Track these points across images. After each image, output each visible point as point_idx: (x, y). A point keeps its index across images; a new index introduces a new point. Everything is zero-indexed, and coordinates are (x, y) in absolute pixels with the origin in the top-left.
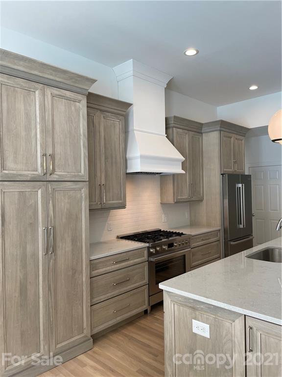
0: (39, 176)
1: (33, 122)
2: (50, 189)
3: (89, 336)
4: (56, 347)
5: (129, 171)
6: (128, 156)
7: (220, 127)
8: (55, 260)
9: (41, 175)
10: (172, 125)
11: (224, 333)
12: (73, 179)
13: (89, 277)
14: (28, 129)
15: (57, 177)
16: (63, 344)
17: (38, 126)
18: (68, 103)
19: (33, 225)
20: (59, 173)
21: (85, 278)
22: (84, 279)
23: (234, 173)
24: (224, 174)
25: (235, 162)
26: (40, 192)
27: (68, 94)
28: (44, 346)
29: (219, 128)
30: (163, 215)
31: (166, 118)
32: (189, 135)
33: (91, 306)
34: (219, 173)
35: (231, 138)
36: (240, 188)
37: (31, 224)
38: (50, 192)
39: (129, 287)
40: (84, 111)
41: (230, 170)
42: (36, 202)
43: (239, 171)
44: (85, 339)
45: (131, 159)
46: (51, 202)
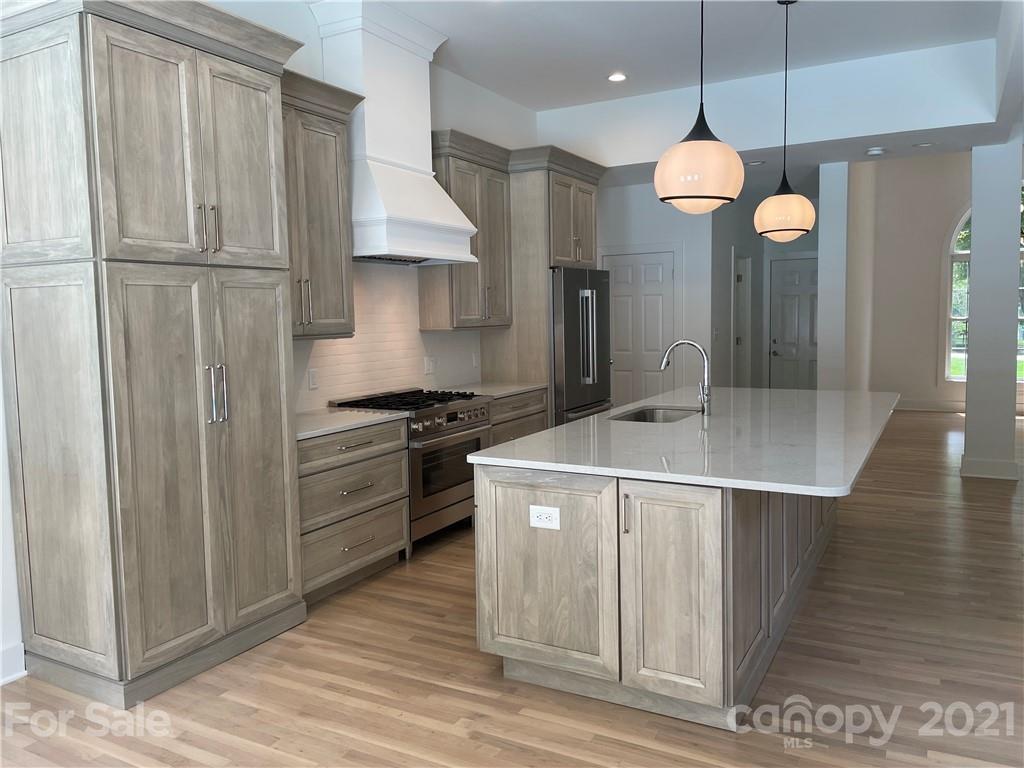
0: (192, 252)
1: (176, 135)
2: (215, 284)
3: (299, 594)
4: (237, 614)
5: (358, 253)
6: (355, 217)
7: (549, 161)
8: (231, 435)
9: (196, 250)
10: (447, 150)
11: (584, 515)
12: (260, 264)
13: (296, 475)
14: (167, 148)
15: (228, 257)
16: (251, 609)
17: (187, 143)
18: (243, 92)
19: (185, 359)
20: (232, 249)
21: (288, 476)
22: (287, 479)
23: (576, 266)
24: (557, 267)
25: (578, 243)
26: (195, 288)
27: (244, 71)
28: (215, 611)
29: (546, 164)
30: (425, 359)
31: (432, 133)
32: (481, 177)
33: (302, 535)
34: (546, 266)
35: (569, 187)
36: (587, 298)
37: (180, 356)
38: (216, 290)
39: (372, 501)
40: (275, 111)
41: (568, 260)
42: (189, 311)
43: (585, 263)
44: (290, 602)
45: (362, 225)
46: (218, 311)
